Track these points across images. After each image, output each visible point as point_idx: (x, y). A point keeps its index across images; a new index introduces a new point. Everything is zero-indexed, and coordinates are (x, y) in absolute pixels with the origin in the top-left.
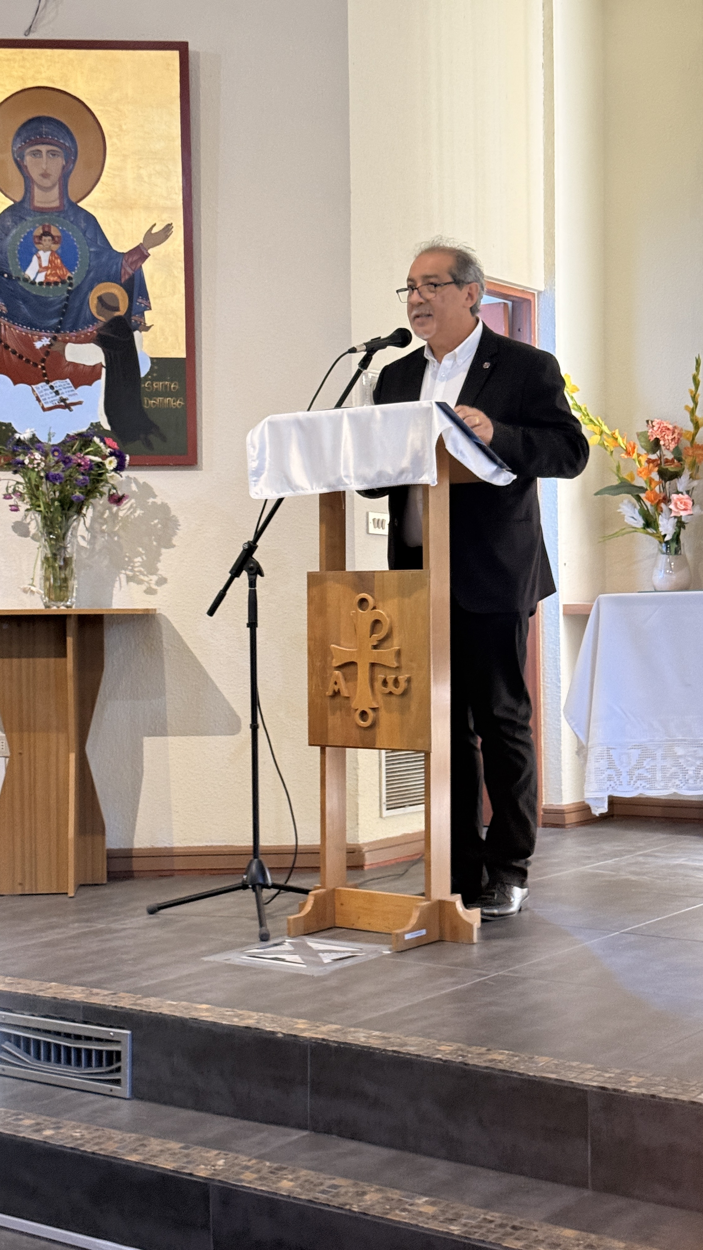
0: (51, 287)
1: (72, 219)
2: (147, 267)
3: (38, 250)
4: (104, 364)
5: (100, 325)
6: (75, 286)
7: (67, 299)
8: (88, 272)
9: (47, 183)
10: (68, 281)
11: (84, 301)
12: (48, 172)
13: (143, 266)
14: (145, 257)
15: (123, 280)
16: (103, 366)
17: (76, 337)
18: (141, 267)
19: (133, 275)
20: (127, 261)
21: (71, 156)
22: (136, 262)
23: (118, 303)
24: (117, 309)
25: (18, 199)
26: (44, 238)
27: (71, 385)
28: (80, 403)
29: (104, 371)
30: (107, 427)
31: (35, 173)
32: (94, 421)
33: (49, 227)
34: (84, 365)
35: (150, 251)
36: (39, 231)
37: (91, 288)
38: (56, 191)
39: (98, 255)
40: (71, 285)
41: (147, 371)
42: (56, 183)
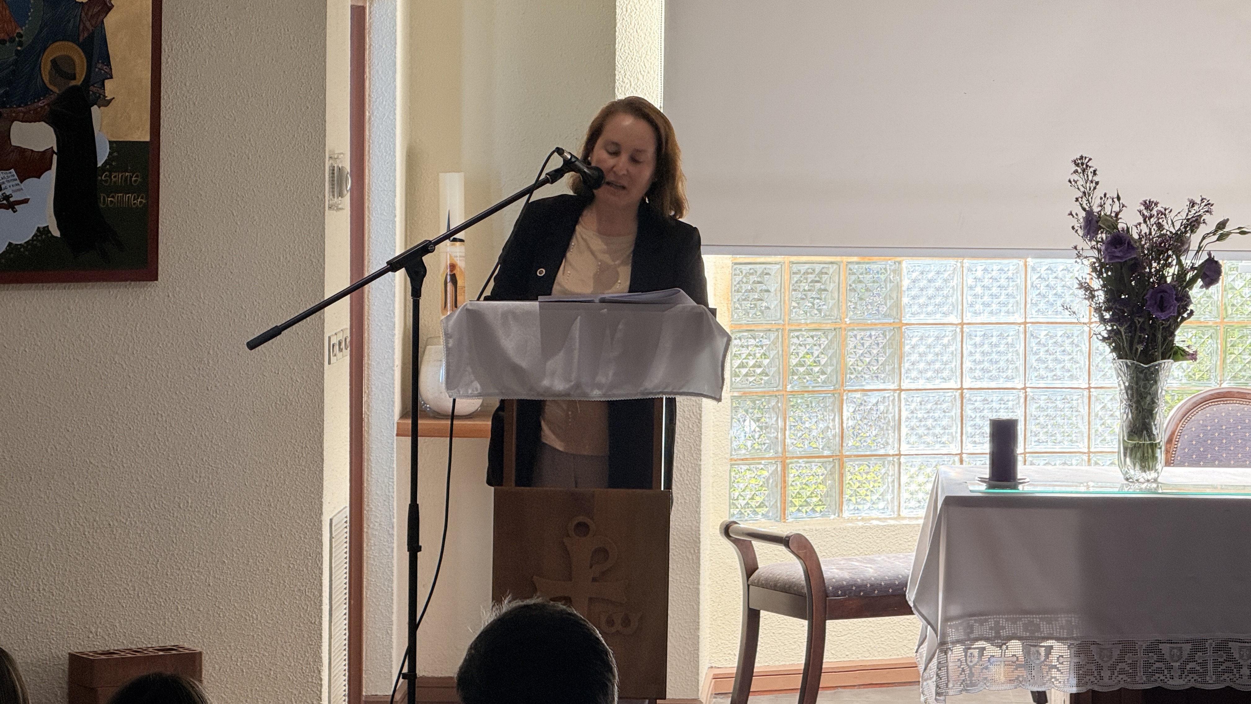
2: (110, 22)
4: (55, 150)
5: (53, 97)
6: (25, 46)
7: (16, 62)
8: (41, 28)
11: (36, 67)
13: (105, 20)
14: (108, 8)
15: (81, 39)
16: (54, 152)
17: (25, 113)
18: (102, 22)
19: (91, 32)
20: (86, 14)
22: (97, 15)
23: (74, 69)
24: (74, 77)
27: (16, 177)
28: (26, 201)
29: (55, 157)
30: (56, 233)
32: (42, 225)
34: (32, 150)
35: (113, 2)
37: (44, 49)
39: (53, 4)
40: (20, 44)
41: (106, 158)
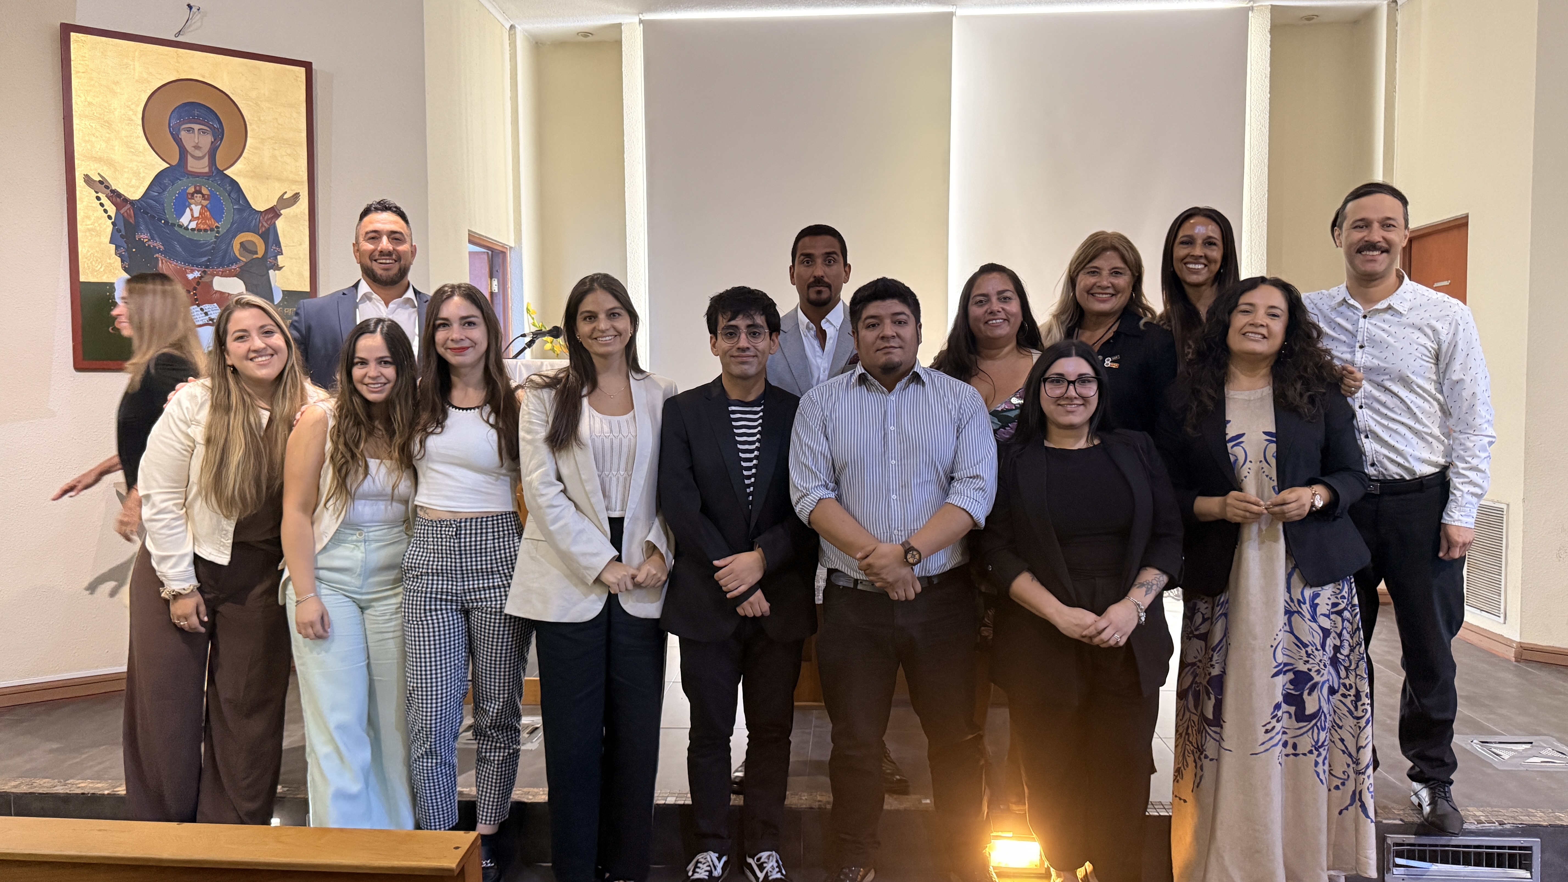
0: (201, 233)
1: (219, 183)
2: (280, 224)
3: (191, 204)
5: (242, 264)
6: (221, 233)
7: (215, 242)
8: (233, 224)
9: (198, 153)
10: (216, 229)
11: (230, 244)
12: (200, 145)
13: (277, 222)
14: (278, 216)
15: (260, 232)
17: (223, 272)
18: (275, 223)
19: (269, 228)
20: (263, 218)
21: (218, 134)
22: (272, 218)
23: (257, 248)
24: (256, 253)
25: (174, 163)
26: (195, 195)
27: (218, 308)
31: (188, 145)
33: (200, 187)
34: (231, 295)
35: (282, 212)
36: (191, 190)
37: (234, 237)
38: (206, 160)
39: (240, 211)
40: (218, 232)
41: (280, 299)
42: (205, 155)
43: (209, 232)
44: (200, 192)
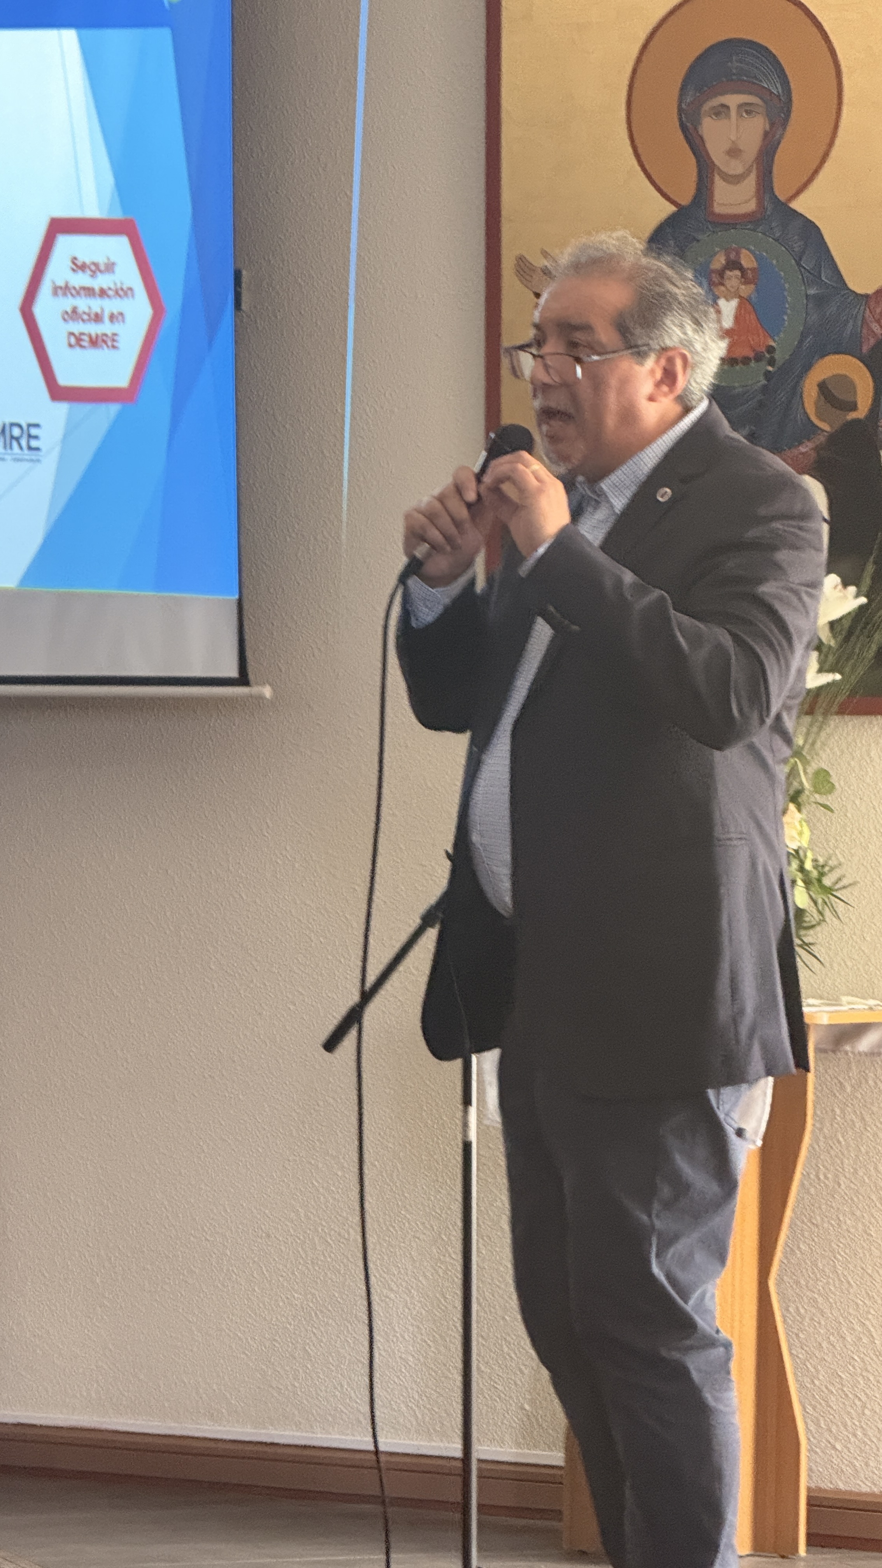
0: (738, 368)
1: (777, 235)
3: (718, 298)
4: (826, 514)
6: (778, 364)
7: (764, 389)
8: (803, 336)
9: (735, 167)
10: (767, 355)
12: (740, 145)
15: (865, 349)
16: (824, 520)
20: (874, 311)
21: (780, 112)
23: (854, 394)
24: (854, 407)
25: (685, 200)
26: (728, 273)
31: (716, 150)
33: (738, 253)
36: (720, 261)
37: (807, 367)
38: (750, 183)
39: (820, 301)
42: (752, 166)
43: (753, 364)
44: (733, 264)
